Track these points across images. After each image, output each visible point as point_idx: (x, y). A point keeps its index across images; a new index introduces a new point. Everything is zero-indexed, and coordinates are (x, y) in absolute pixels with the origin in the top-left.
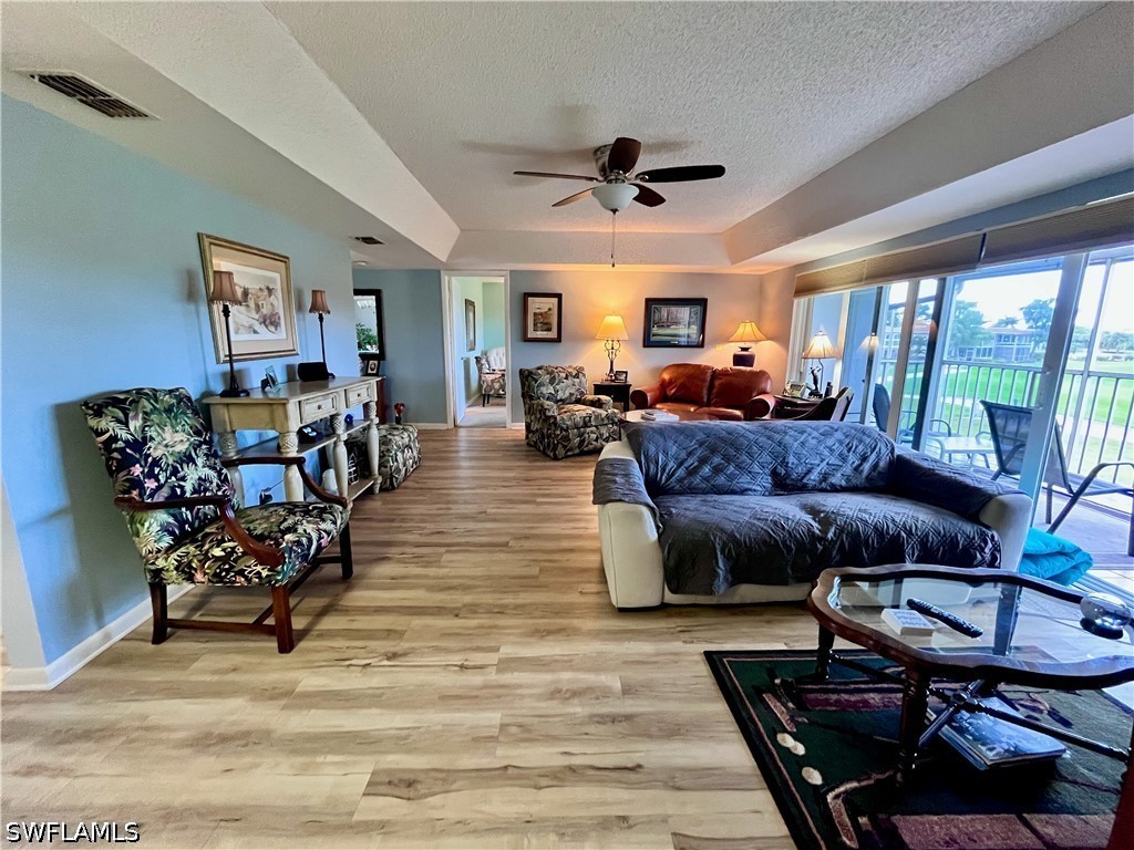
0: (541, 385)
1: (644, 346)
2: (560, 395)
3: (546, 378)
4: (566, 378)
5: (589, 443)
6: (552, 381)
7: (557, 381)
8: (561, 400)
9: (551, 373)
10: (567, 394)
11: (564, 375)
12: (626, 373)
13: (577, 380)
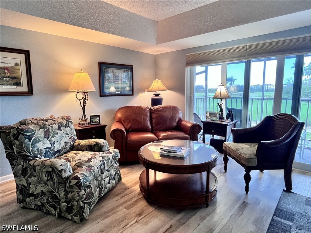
0: (38, 141)
1: (100, 96)
2: (57, 147)
3: (40, 133)
4: (59, 129)
5: (106, 188)
6: (47, 134)
7: (51, 134)
8: (58, 151)
9: (43, 127)
10: (63, 144)
11: (56, 126)
12: (99, 116)
13: (68, 129)
